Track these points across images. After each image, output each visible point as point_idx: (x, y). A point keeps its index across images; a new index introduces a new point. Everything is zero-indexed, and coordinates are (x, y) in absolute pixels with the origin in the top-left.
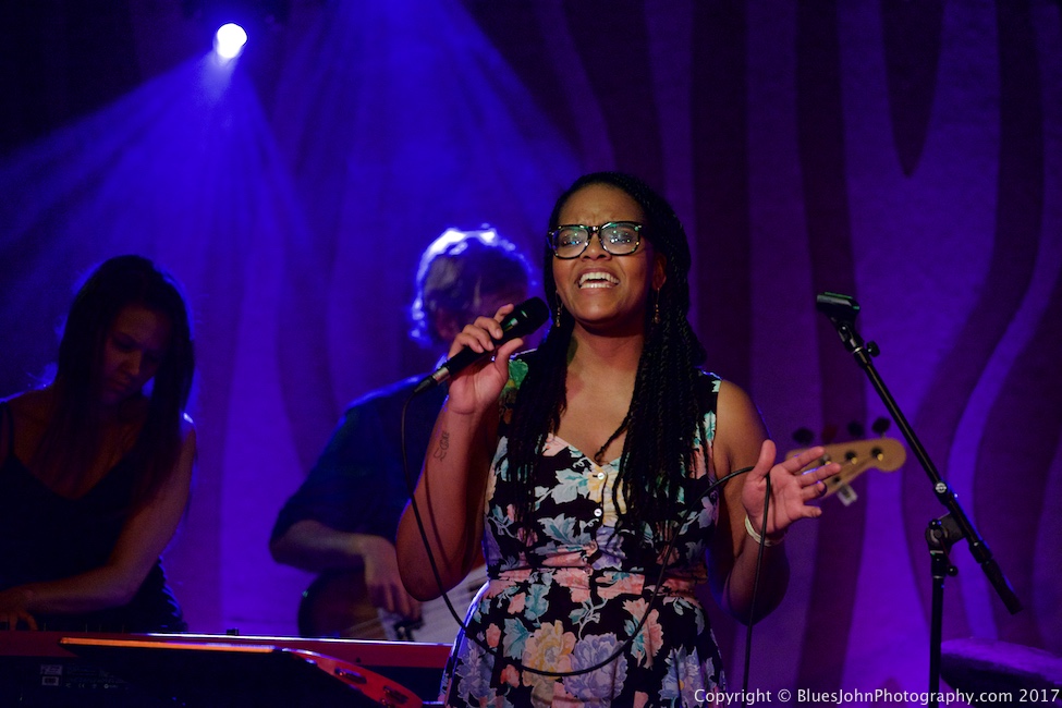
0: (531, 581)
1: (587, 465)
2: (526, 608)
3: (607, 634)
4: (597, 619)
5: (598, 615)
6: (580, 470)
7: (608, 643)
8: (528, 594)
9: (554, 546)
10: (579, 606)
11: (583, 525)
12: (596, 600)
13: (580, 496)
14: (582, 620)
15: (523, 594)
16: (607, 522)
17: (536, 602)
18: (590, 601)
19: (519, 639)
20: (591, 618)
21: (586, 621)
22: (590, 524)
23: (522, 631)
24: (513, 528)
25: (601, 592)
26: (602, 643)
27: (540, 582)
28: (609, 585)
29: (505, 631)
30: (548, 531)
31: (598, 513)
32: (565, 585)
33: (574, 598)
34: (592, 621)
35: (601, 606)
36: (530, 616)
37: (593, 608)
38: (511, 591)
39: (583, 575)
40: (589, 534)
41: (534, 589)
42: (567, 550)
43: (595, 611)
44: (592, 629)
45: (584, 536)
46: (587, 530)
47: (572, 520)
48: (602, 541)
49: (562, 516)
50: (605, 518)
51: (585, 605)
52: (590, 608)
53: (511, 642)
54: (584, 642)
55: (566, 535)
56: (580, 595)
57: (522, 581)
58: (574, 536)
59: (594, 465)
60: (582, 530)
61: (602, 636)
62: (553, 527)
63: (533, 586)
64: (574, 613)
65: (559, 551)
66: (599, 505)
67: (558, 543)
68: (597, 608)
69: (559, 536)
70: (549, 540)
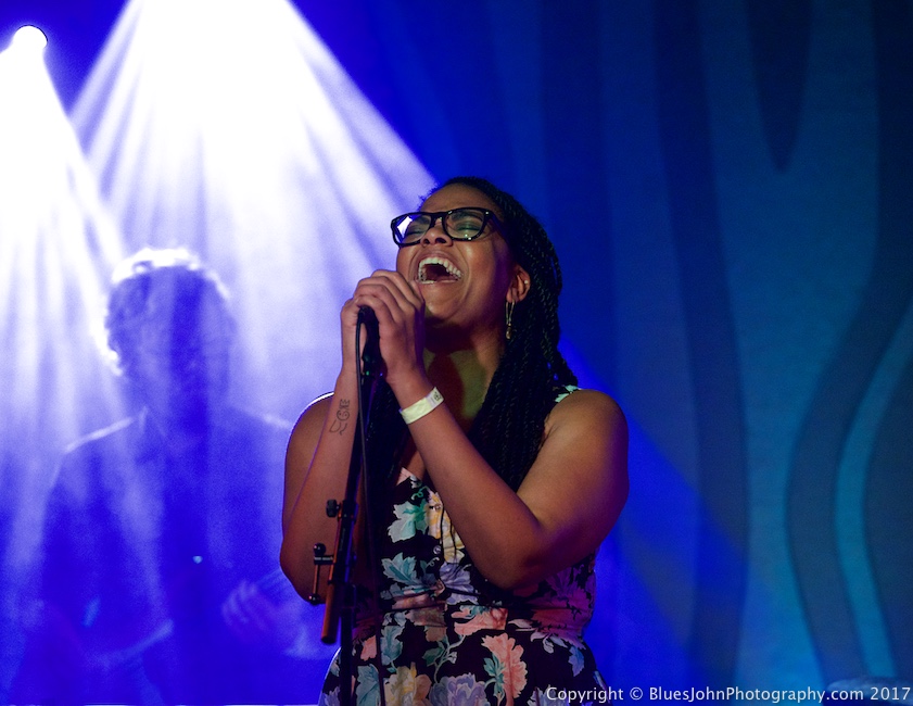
1: (426, 494)
3: (465, 675)
4: (454, 657)
5: (455, 653)
7: (466, 684)
9: (399, 588)
10: (434, 645)
11: (423, 565)
12: (453, 637)
14: (438, 660)
16: (449, 559)
17: (390, 643)
18: (446, 639)
20: (447, 658)
21: (442, 661)
22: (431, 562)
23: (377, 677)
25: (458, 628)
26: (460, 685)
27: (393, 622)
28: (468, 621)
29: (359, 679)
30: (388, 573)
31: (437, 550)
32: (419, 623)
33: (429, 638)
34: (449, 661)
35: (458, 644)
36: (384, 659)
37: (450, 647)
39: (437, 613)
40: (432, 574)
41: (387, 630)
42: (413, 592)
43: (452, 650)
44: (448, 669)
46: (429, 569)
47: (412, 560)
48: (447, 578)
49: (400, 555)
50: (445, 555)
51: (441, 645)
52: (446, 646)
53: (365, 690)
54: (440, 684)
55: (409, 576)
56: (435, 633)
58: (417, 577)
60: (425, 570)
61: (460, 676)
62: (392, 568)
63: (386, 628)
64: (429, 653)
65: (405, 593)
66: (439, 541)
67: (402, 585)
68: (454, 646)
69: (401, 577)
70: (391, 581)
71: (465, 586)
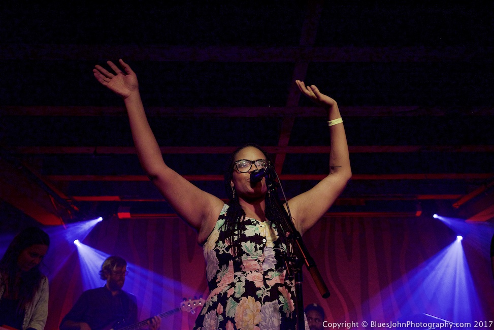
0: (235, 281)
1: (258, 223)
2: (235, 293)
5: (269, 293)
6: (255, 225)
8: (235, 287)
9: (246, 256)
10: (259, 289)
11: (258, 246)
12: (267, 286)
13: (256, 234)
15: (233, 288)
16: (268, 245)
17: (240, 289)
18: (264, 287)
19: (232, 307)
21: (264, 296)
22: (261, 246)
23: (234, 303)
24: (227, 249)
25: (268, 282)
27: (240, 281)
28: (271, 279)
30: (244, 248)
31: (264, 241)
32: (252, 280)
33: (257, 286)
34: (267, 296)
36: (237, 296)
38: (227, 288)
39: (260, 275)
40: (261, 251)
41: (237, 284)
42: (252, 259)
44: (267, 299)
45: (259, 252)
46: (260, 248)
47: (254, 244)
48: (266, 253)
49: (249, 241)
50: (267, 243)
51: (262, 289)
52: (264, 289)
53: (229, 309)
55: (252, 251)
56: (259, 284)
57: (231, 283)
58: (255, 251)
59: (260, 222)
60: (258, 249)
62: (246, 246)
63: (237, 283)
64: (258, 293)
65: (248, 259)
66: (265, 238)
67: (248, 255)
68: (268, 289)
69: (249, 251)
70: (244, 252)
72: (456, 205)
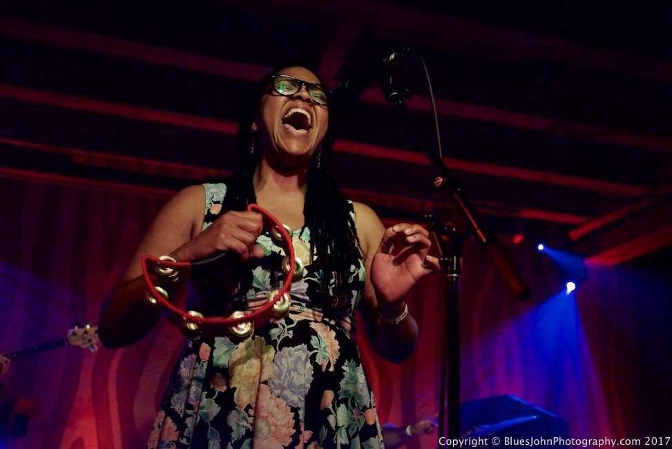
3: (299, 346)
4: (291, 335)
5: (291, 332)
7: (300, 351)
10: (276, 326)
11: (277, 274)
12: (289, 322)
13: (274, 253)
14: (279, 337)
18: (284, 322)
19: (226, 352)
20: (286, 335)
21: (282, 338)
23: (229, 345)
25: (292, 316)
26: (296, 353)
28: (299, 313)
29: (215, 346)
34: (287, 337)
35: (293, 325)
37: (287, 327)
43: (289, 329)
44: (287, 342)
46: (280, 278)
47: (268, 271)
49: (261, 267)
51: (280, 326)
52: (284, 327)
53: (219, 354)
54: (282, 353)
58: (270, 283)
60: (276, 279)
61: (296, 347)
64: (272, 331)
68: (290, 326)
69: (259, 284)
71: (302, 294)
72: (574, 235)
